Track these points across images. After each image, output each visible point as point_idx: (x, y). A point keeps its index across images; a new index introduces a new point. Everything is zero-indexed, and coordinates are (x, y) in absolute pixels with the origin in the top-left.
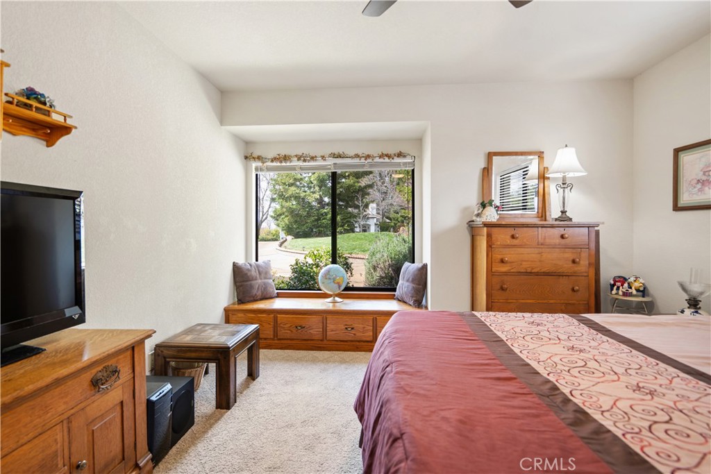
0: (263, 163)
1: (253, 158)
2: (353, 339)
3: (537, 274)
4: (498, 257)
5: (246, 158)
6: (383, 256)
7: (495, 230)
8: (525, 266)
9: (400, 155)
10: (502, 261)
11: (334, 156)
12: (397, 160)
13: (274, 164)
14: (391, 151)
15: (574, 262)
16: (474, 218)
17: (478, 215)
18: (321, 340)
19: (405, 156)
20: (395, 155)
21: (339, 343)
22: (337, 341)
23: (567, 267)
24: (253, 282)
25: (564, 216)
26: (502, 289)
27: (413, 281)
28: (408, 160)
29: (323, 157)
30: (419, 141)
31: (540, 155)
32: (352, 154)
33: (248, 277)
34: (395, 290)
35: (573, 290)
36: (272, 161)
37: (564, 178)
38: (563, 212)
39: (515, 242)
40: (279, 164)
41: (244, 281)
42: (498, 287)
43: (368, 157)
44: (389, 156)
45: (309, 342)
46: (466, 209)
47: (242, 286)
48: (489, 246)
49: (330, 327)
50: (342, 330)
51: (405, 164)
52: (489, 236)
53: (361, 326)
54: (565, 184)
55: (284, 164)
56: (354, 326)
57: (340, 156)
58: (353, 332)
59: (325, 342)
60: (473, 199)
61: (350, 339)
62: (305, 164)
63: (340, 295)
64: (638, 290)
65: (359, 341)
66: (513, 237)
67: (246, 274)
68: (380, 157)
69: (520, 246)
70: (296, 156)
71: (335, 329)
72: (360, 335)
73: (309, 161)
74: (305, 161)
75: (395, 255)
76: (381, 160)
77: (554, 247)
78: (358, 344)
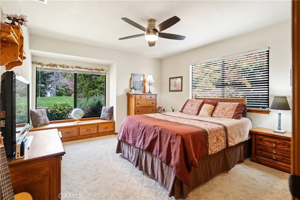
0: (42, 66)
1: (37, 63)
2: (90, 134)
3: (146, 107)
4: (137, 103)
5: (32, 63)
6: (86, 105)
7: (136, 96)
8: (143, 105)
9: (102, 70)
10: (138, 104)
11: (77, 67)
12: (101, 71)
13: (48, 67)
14: (99, 68)
15: (153, 103)
16: (129, 92)
17: (130, 91)
18: (77, 136)
19: (104, 71)
20: (100, 70)
21: (84, 136)
22: (83, 135)
23: (152, 104)
24: (41, 118)
25: (150, 92)
26: (138, 111)
27: (109, 112)
28: (105, 72)
29: (72, 67)
30: (109, 66)
31: (144, 76)
32: (85, 67)
33: (38, 116)
34: (100, 116)
35: (153, 110)
36: (47, 66)
37: (150, 82)
38: (149, 91)
39: (141, 99)
40: (51, 68)
41: (36, 118)
42: (137, 111)
43: (91, 69)
44: (98, 70)
45: (72, 138)
46: (126, 89)
47: (35, 120)
48: (135, 100)
49: (81, 131)
50: (86, 131)
51: (104, 73)
52: (135, 97)
53: (93, 129)
54: (150, 84)
55: (53, 68)
56: (90, 129)
57: (79, 68)
58: (90, 131)
59: (79, 137)
60: (127, 87)
61: (89, 134)
62: (64, 69)
63: (80, 120)
64: (163, 110)
65: (92, 134)
66: (141, 97)
67: (37, 115)
68: (95, 70)
69: (142, 100)
70: (59, 65)
71: (83, 131)
72: (92, 132)
73: (66, 68)
74: (64, 67)
75: (92, 105)
76: (96, 71)
77: (149, 100)
78: (91, 135)
